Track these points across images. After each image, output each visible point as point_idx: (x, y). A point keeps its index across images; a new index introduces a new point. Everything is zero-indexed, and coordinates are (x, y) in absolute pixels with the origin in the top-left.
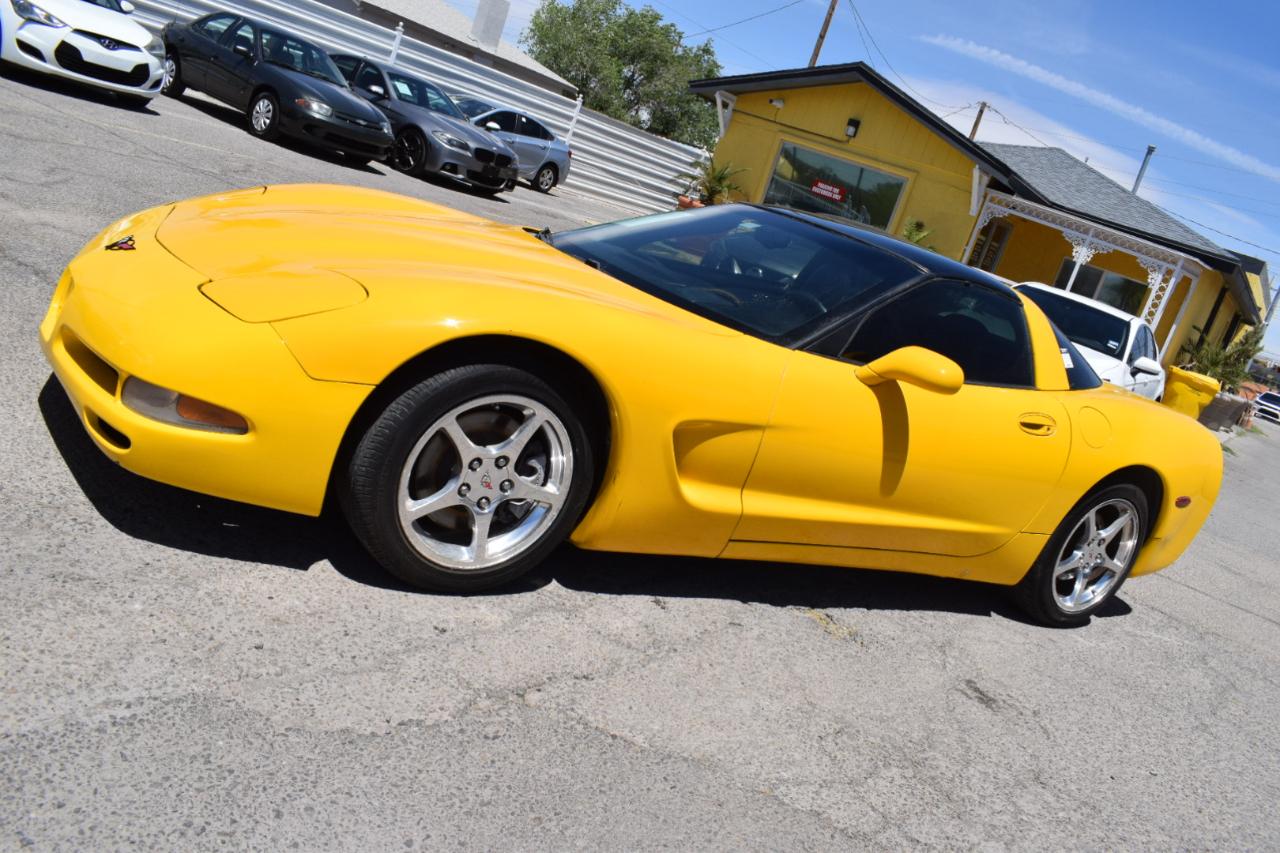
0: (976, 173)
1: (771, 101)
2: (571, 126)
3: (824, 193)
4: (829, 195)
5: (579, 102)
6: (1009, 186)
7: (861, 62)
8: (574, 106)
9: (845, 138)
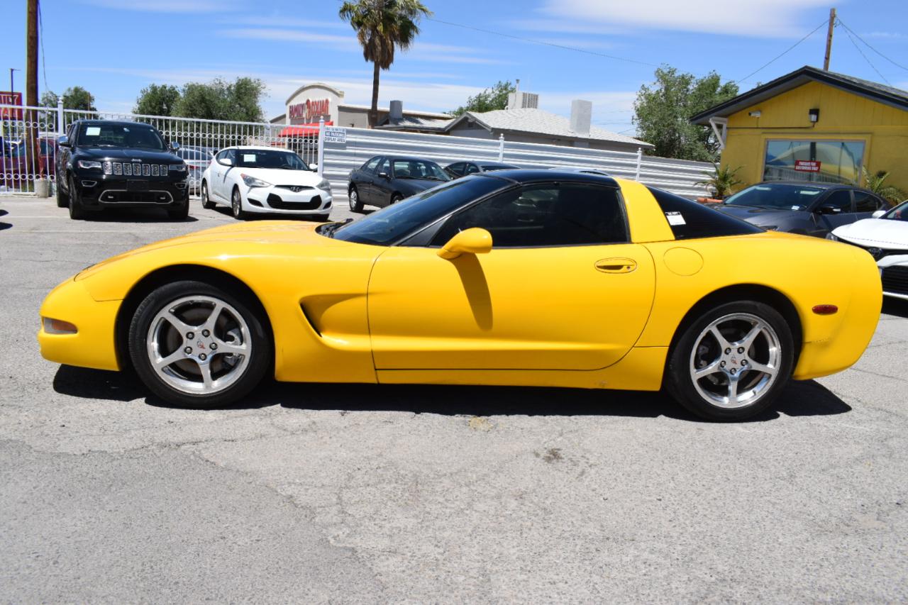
1: (750, 114)
2: (636, 170)
3: (804, 168)
4: (809, 168)
5: (639, 153)
7: (806, 67)
8: (636, 157)
9: (811, 124)
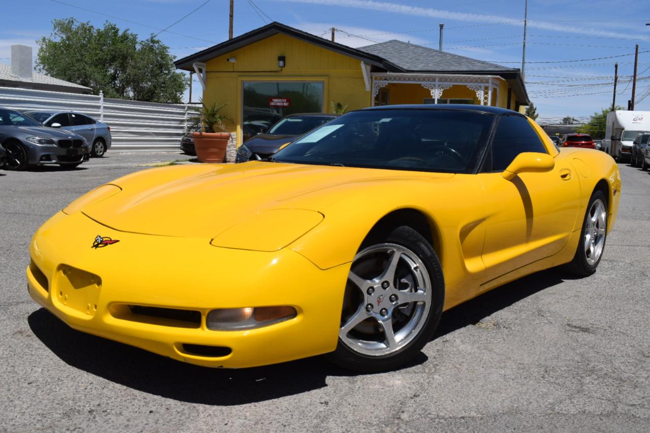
0: (363, 66)
1: (228, 60)
2: (101, 112)
3: (278, 105)
4: (281, 104)
5: (101, 95)
6: (384, 68)
7: (275, 22)
8: (99, 99)
9: (279, 69)
